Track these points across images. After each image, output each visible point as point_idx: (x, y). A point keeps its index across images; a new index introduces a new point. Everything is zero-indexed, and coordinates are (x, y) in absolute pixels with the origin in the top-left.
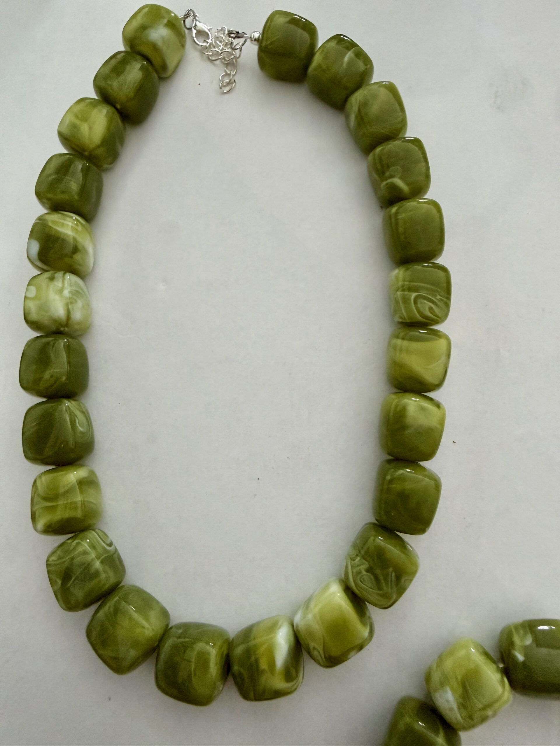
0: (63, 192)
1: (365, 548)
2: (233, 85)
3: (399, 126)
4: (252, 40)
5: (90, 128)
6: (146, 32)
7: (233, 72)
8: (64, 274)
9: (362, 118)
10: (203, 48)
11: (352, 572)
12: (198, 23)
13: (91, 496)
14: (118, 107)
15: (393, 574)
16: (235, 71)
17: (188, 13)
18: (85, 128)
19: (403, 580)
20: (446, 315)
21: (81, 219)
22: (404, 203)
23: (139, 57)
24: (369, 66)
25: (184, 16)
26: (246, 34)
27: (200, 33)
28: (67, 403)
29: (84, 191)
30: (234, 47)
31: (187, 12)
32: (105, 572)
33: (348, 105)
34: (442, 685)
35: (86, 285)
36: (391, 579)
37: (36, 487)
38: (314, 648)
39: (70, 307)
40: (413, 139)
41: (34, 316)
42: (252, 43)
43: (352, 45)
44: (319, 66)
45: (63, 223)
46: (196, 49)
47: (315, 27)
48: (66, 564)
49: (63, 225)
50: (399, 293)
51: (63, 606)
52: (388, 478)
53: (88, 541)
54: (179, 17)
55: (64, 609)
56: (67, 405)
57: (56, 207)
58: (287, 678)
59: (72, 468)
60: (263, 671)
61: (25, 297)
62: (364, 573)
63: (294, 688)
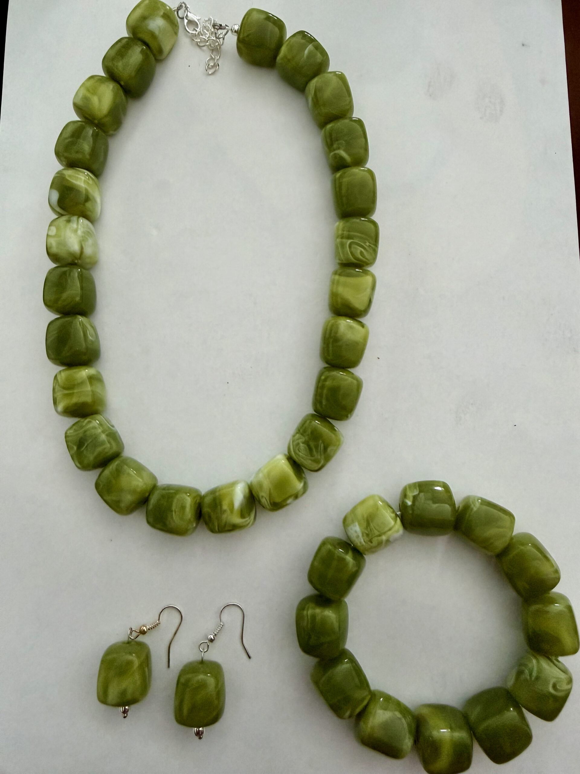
0: (77, 152)
1: (304, 428)
2: (217, 68)
3: (347, 107)
4: (232, 32)
5: (100, 101)
6: (147, 22)
7: (217, 57)
8: (78, 218)
9: (317, 101)
10: (192, 35)
11: (293, 445)
12: (189, 14)
13: (98, 389)
14: (122, 83)
15: (322, 445)
16: (219, 57)
18: (95, 100)
19: (329, 449)
20: (375, 259)
21: (91, 174)
22: (346, 170)
23: (140, 43)
24: (325, 57)
25: (178, 8)
26: (228, 27)
27: (191, 22)
28: (81, 318)
29: (94, 152)
30: (218, 36)
31: (180, 4)
32: (109, 442)
33: (307, 88)
34: (353, 522)
35: (94, 228)
36: (320, 449)
37: (57, 380)
38: (262, 497)
39: (83, 243)
40: (357, 119)
41: (54, 250)
42: (233, 34)
43: (312, 40)
44: (285, 57)
45: (77, 177)
46: (187, 36)
47: (284, 24)
48: (81, 435)
49: (77, 179)
50: (339, 240)
51: (78, 465)
52: (323, 377)
53: (97, 421)
54: (173, 9)
55: (79, 468)
56: (80, 320)
57: (72, 164)
58: (242, 516)
59: (84, 367)
60: (225, 511)
61: (48, 235)
62: (301, 445)
63: (247, 523)
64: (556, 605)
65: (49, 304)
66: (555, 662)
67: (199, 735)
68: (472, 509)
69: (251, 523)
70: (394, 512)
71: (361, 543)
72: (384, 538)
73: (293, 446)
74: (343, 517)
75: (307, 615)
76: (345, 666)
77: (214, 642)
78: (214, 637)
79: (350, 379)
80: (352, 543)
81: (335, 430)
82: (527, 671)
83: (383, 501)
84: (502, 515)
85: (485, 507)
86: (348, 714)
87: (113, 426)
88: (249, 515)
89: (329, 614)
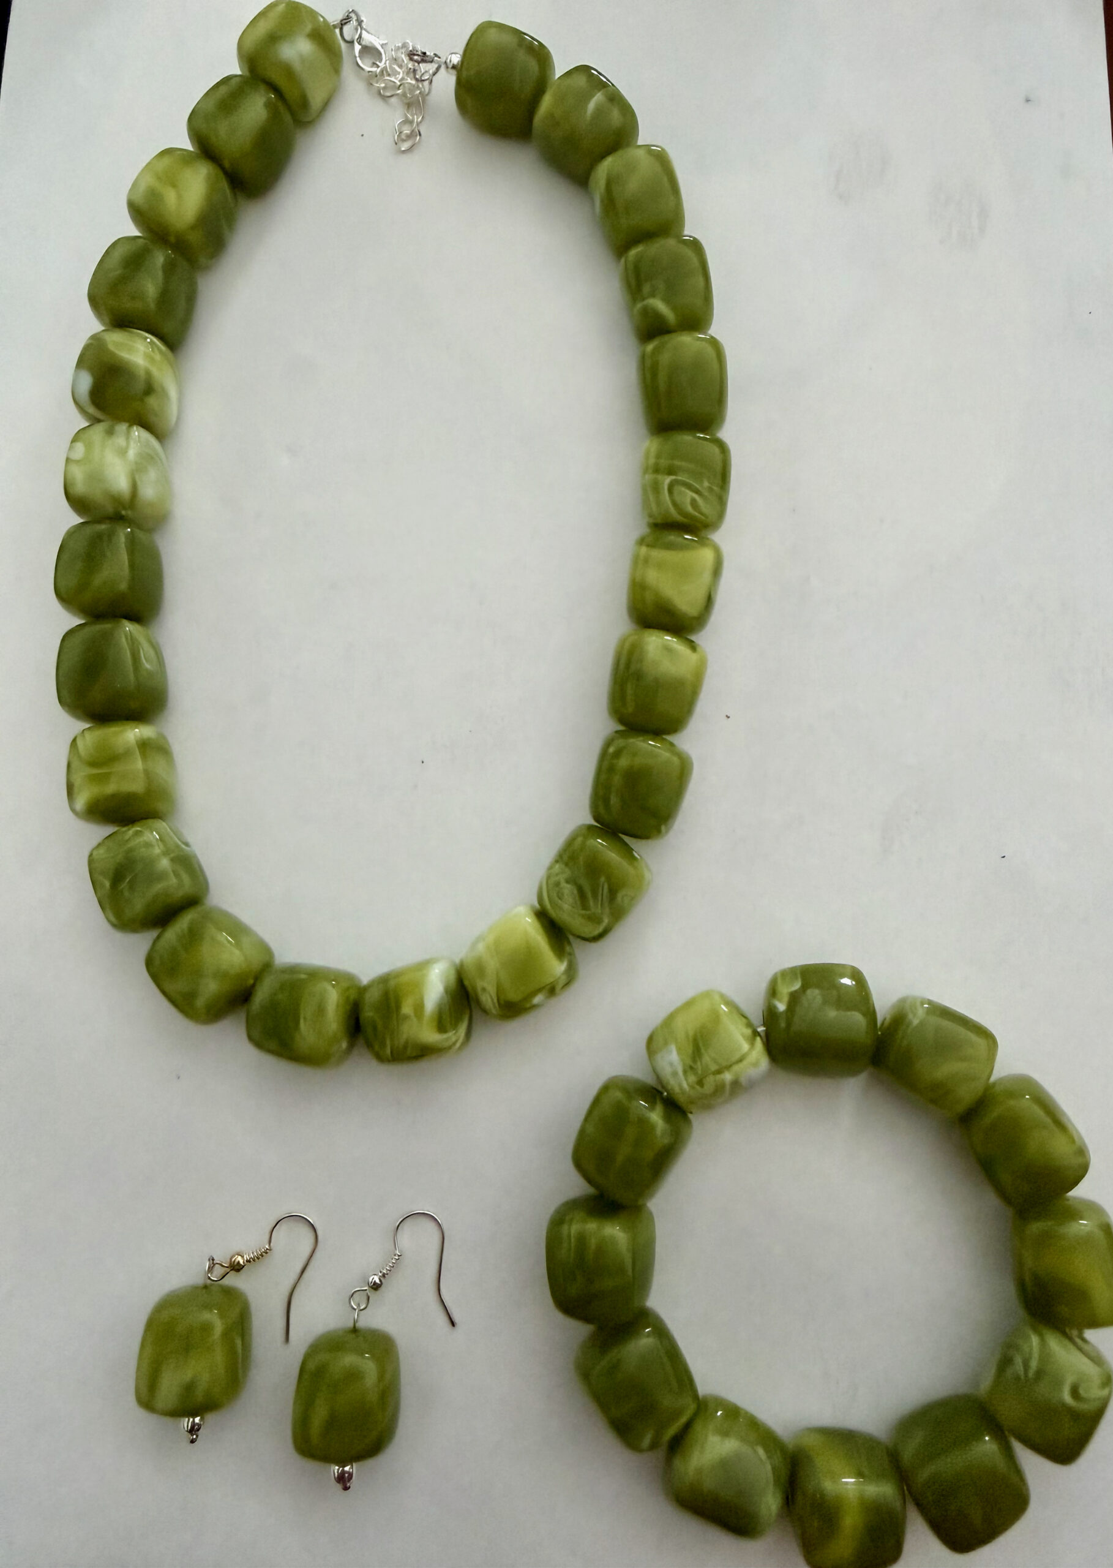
0: (133, 298)
1: (570, 851)
2: (416, 138)
3: (671, 216)
4: (447, 67)
5: (180, 197)
6: (278, 45)
7: (417, 119)
8: (131, 426)
9: (612, 201)
10: (371, 75)
11: (547, 887)
12: (365, 35)
13: (159, 766)
14: (227, 164)
15: (606, 886)
16: (421, 117)
17: (348, 16)
18: (171, 197)
19: (620, 895)
20: (721, 515)
21: (160, 343)
22: (666, 337)
23: (262, 88)
24: (629, 117)
25: (342, 21)
26: (438, 57)
27: (367, 50)
28: (128, 627)
29: (165, 298)
30: (420, 77)
31: (347, 14)
32: (177, 875)
33: (591, 178)
34: (666, 1044)
35: (164, 449)
36: (602, 895)
37: (77, 748)
38: (484, 990)
39: (137, 477)
40: (692, 239)
41: (80, 488)
42: (448, 72)
43: (604, 83)
44: (551, 115)
45: (131, 347)
46: (359, 77)
47: (549, 52)
48: (121, 858)
49: (130, 349)
50: (649, 477)
51: (113, 919)
52: (611, 750)
53: (154, 833)
54: (332, 24)
55: (114, 926)
56: (127, 629)
57: (121, 321)
58: (441, 1028)
59: (132, 724)
60: (406, 1017)
61: (68, 460)
62: (564, 884)
63: (450, 1043)
64: (1081, 1222)
65: (65, 596)
66: (1078, 1341)
67: (344, 1480)
68: (910, 1023)
69: (458, 1045)
70: (749, 1025)
71: (680, 1085)
72: (728, 1077)
73: (550, 887)
74: (646, 1035)
75: (569, 1236)
76: (644, 1342)
77: (383, 1288)
78: (380, 1281)
79: (666, 755)
80: (663, 1087)
81: (635, 858)
82: (1018, 1360)
83: (729, 1003)
84: (973, 1037)
85: (935, 1020)
86: (647, 1441)
87: (187, 844)
88: (455, 1026)
89: (615, 1232)
